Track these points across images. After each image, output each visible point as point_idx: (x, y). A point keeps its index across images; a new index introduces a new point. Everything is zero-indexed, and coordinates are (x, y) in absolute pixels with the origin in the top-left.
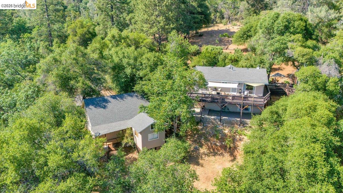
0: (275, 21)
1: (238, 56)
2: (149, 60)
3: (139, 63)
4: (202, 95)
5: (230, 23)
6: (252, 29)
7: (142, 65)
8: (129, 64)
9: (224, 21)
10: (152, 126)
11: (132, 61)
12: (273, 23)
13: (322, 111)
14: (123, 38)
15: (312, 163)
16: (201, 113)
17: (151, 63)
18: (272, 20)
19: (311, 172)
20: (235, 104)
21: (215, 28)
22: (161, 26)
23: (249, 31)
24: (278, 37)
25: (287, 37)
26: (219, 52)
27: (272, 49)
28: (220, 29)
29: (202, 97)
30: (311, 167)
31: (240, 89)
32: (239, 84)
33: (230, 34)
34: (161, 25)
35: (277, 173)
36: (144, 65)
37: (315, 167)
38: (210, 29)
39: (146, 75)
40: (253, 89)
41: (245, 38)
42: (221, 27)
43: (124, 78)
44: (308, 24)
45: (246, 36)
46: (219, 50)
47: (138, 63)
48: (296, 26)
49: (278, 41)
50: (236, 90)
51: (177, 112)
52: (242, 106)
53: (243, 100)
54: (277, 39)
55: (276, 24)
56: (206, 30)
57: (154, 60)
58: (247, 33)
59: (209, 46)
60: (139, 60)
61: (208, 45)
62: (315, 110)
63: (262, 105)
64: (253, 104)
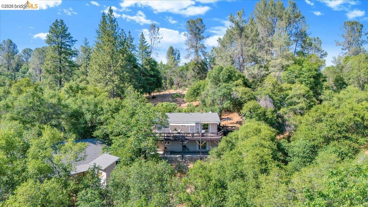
0: (220, 72)
1: (191, 109)
2: (110, 105)
3: (100, 109)
4: (164, 135)
5: (179, 88)
6: (201, 87)
7: (102, 110)
8: (88, 110)
9: (174, 86)
10: (117, 162)
11: (92, 107)
12: (218, 73)
13: (265, 132)
14: (81, 89)
15: (263, 161)
16: (164, 154)
17: (113, 107)
18: (218, 72)
19: (263, 168)
20: (195, 141)
21: (167, 92)
22: (116, 85)
23: (198, 89)
24: (224, 84)
25: (231, 84)
26: (174, 108)
27: (221, 94)
28: (171, 93)
29: (164, 136)
30: (263, 164)
31: (198, 129)
32: (196, 124)
33: (181, 96)
34: (115, 83)
35: (238, 176)
36: (105, 110)
37: (266, 162)
38: (162, 93)
39: (108, 118)
40: (209, 129)
41: (196, 95)
42: (172, 91)
43: (83, 124)
44: (245, 79)
45: (196, 93)
46: (173, 106)
47: (98, 109)
48: (236, 76)
49: (225, 87)
50: (194, 130)
51: (143, 145)
52: (201, 141)
53: (202, 136)
54: (223, 86)
55: (221, 74)
56: (158, 94)
57: (115, 105)
58: (196, 91)
59: (164, 103)
60: (99, 106)
61: (162, 102)
62: (260, 131)
63: (217, 140)
64: (210, 139)
